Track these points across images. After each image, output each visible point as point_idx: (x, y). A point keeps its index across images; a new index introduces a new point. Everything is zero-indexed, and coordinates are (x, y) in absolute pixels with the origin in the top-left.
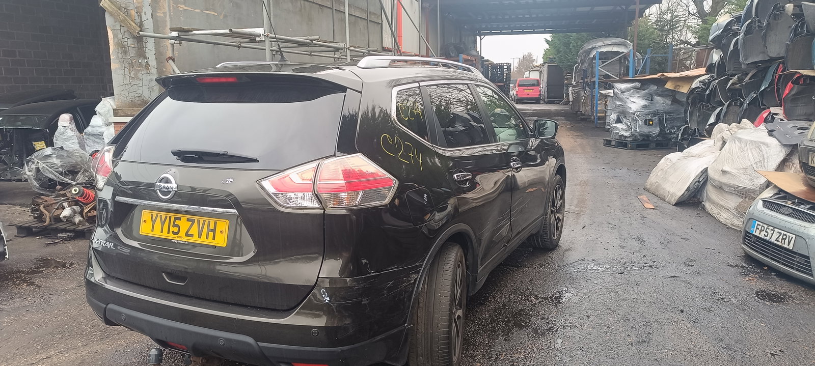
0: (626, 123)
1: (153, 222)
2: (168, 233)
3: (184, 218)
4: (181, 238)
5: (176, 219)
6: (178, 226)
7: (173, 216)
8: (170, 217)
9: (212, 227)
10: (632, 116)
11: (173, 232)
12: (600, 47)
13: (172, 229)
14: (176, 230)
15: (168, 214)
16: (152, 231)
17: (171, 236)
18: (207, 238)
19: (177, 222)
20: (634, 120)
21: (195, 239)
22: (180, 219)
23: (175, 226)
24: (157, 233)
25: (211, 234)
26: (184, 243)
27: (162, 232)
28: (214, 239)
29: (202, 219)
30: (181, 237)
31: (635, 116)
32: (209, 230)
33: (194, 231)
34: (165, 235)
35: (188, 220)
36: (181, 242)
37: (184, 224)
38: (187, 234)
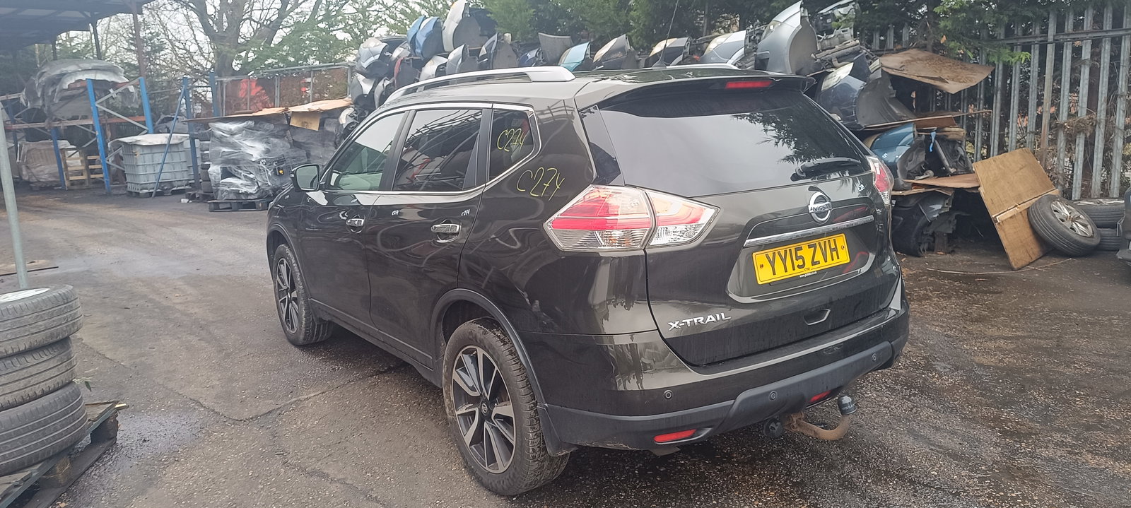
0: (245, 177)
1: (772, 263)
2: (794, 269)
3: (805, 245)
4: (810, 269)
5: (797, 250)
6: (802, 258)
7: (793, 247)
8: (790, 250)
9: (833, 246)
10: (256, 165)
11: (798, 266)
12: (75, 72)
13: (796, 263)
14: (800, 262)
15: (787, 248)
16: (774, 274)
17: (798, 272)
18: (833, 260)
19: (799, 253)
20: (259, 170)
21: (823, 265)
22: (800, 249)
23: (798, 258)
24: (781, 274)
25: (834, 253)
26: (813, 273)
27: (786, 271)
28: (838, 258)
29: (821, 241)
30: (808, 269)
31: (261, 164)
32: (832, 250)
33: (819, 257)
34: (791, 273)
35: (810, 247)
36: (810, 274)
37: (806, 252)
38: (814, 263)
